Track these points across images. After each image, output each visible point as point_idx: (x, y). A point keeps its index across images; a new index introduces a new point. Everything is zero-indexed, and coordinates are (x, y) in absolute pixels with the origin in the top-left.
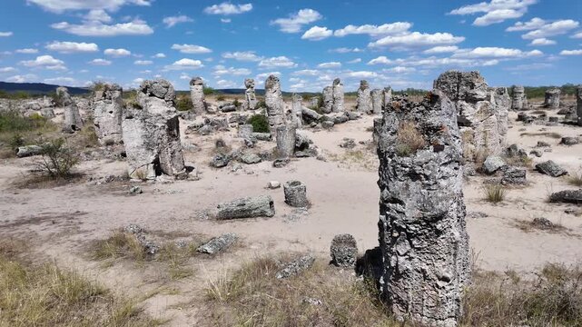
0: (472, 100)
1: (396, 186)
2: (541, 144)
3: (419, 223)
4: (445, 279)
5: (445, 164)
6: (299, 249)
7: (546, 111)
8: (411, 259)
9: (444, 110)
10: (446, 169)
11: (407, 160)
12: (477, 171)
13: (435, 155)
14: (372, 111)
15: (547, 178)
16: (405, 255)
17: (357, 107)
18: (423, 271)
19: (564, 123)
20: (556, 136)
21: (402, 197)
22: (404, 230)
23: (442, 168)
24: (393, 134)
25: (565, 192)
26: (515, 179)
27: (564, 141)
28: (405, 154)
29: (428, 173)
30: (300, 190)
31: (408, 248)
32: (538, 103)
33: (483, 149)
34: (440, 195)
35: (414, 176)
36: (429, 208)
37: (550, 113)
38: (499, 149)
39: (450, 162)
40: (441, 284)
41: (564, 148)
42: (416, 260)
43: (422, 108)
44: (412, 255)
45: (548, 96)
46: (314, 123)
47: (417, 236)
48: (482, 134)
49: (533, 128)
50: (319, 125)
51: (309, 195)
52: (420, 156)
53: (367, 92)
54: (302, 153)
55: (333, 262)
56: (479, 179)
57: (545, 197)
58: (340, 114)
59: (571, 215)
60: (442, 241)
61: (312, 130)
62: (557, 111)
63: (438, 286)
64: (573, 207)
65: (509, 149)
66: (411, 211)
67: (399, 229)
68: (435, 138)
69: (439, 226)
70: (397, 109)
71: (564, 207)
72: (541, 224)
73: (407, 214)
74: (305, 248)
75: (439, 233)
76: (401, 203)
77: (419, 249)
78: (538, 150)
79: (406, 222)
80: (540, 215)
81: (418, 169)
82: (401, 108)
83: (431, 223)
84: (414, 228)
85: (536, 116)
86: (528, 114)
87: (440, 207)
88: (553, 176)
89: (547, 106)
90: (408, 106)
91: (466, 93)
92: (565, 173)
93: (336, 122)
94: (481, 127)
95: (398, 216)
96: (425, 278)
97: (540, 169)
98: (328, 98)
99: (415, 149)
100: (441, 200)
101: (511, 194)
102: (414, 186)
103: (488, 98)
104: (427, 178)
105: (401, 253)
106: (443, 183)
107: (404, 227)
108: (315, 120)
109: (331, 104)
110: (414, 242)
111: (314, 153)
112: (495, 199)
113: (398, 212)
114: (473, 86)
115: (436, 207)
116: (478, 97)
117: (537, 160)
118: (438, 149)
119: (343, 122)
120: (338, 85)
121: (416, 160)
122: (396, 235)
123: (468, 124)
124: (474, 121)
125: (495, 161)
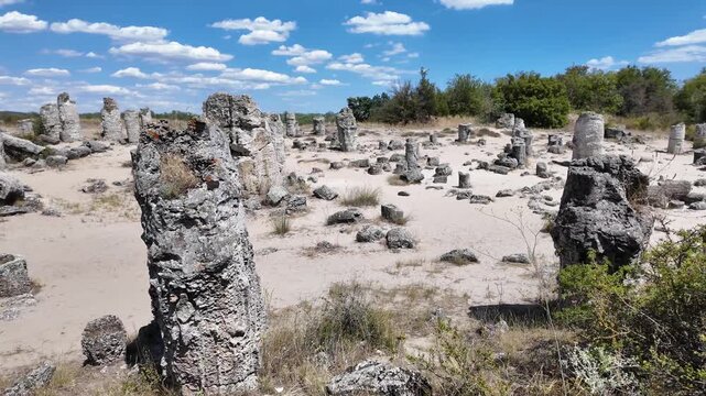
0: (247, 127)
1: (167, 238)
2: (315, 170)
3: (202, 278)
4: (239, 334)
5: (223, 202)
6: (24, 360)
7: (315, 137)
8: (196, 323)
9: (213, 140)
10: (225, 209)
11: (176, 204)
12: (263, 203)
13: (210, 193)
14: (127, 140)
15: (323, 202)
16: (189, 320)
17: (103, 135)
18: (213, 333)
19: (331, 149)
20: (326, 162)
21: (176, 251)
22: (184, 291)
23: (220, 208)
24: (154, 171)
25: (338, 214)
26: (297, 208)
27: (333, 166)
28: (173, 196)
29: (204, 215)
30: (13, 268)
31: (192, 311)
32: (309, 129)
33: (265, 180)
34: (221, 239)
35: (188, 222)
36: (210, 257)
37: (320, 140)
38: (279, 179)
39: (228, 200)
40: (234, 341)
41: (333, 172)
42: (203, 323)
43: (187, 138)
44: (197, 318)
45: (316, 123)
46: (30, 160)
47: (200, 293)
48: (262, 164)
49: (307, 155)
50: (41, 162)
51: (32, 274)
52: (193, 197)
53: (116, 114)
54: (11, 209)
55: (90, 361)
56: (265, 212)
57: (324, 221)
58: (77, 145)
59: (345, 234)
60: (230, 292)
61: (28, 170)
62: (324, 137)
63: (231, 345)
64: (345, 226)
65: (289, 178)
66: (189, 265)
67: (177, 291)
68: (208, 173)
69: (224, 276)
70: (156, 140)
71: (339, 227)
72: (324, 247)
73: (185, 270)
74: (36, 356)
75: (225, 283)
76: (176, 258)
77: (205, 309)
78: (313, 176)
79: (185, 281)
80: (322, 239)
81: (192, 213)
82: (160, 137)
83: (215, 274)
84: (195, 286)
85: (309, 142)
86: (301, 140)
87: (223, 253)
88: (328, 199)
89: (316, 133)
90: (170, 134)
91: (240, 119)
92: (336, 196)
93: (72, 156)
94: (260, 157)
95: (174, 275)
96: (216, 340)
97: (317, 195)
98: (51, 119)
99: (186, 188)
100: (223, 245)
101: (295, 223)
102: (189, 234)
103: (263, 125)
104: (204, 221)
105: (184, 320)
106: (223, 224)
107: (183, 287)
108: (31, 154)
109: (58, 130)
110: (199, 302)
111: (36, 205)
112: (282, 231)
113: (174, 270)
114: (245, 112)
115: (219, 254)
116: (252, 124)
117: (314, 186)
118: (213, 186)
119: (83, 156)
120: (68, 103)
121: (188, 202)
122: (174, 299)
123: (246, 153)
124: (253, 150)
125: (278, 192)
